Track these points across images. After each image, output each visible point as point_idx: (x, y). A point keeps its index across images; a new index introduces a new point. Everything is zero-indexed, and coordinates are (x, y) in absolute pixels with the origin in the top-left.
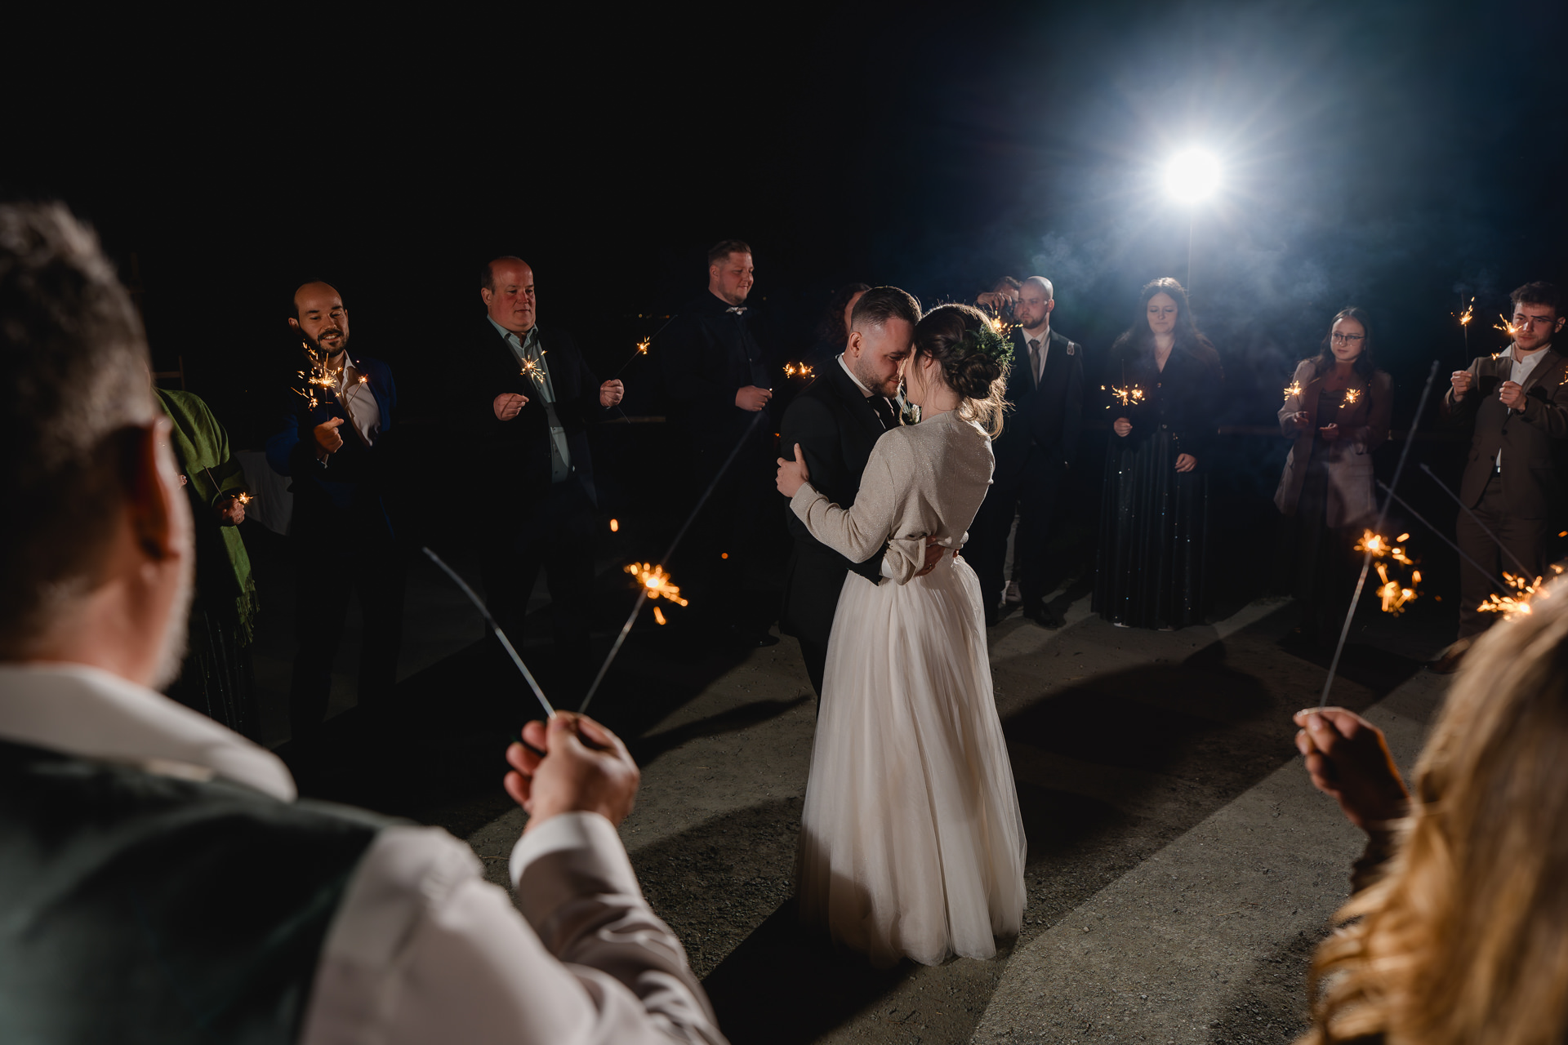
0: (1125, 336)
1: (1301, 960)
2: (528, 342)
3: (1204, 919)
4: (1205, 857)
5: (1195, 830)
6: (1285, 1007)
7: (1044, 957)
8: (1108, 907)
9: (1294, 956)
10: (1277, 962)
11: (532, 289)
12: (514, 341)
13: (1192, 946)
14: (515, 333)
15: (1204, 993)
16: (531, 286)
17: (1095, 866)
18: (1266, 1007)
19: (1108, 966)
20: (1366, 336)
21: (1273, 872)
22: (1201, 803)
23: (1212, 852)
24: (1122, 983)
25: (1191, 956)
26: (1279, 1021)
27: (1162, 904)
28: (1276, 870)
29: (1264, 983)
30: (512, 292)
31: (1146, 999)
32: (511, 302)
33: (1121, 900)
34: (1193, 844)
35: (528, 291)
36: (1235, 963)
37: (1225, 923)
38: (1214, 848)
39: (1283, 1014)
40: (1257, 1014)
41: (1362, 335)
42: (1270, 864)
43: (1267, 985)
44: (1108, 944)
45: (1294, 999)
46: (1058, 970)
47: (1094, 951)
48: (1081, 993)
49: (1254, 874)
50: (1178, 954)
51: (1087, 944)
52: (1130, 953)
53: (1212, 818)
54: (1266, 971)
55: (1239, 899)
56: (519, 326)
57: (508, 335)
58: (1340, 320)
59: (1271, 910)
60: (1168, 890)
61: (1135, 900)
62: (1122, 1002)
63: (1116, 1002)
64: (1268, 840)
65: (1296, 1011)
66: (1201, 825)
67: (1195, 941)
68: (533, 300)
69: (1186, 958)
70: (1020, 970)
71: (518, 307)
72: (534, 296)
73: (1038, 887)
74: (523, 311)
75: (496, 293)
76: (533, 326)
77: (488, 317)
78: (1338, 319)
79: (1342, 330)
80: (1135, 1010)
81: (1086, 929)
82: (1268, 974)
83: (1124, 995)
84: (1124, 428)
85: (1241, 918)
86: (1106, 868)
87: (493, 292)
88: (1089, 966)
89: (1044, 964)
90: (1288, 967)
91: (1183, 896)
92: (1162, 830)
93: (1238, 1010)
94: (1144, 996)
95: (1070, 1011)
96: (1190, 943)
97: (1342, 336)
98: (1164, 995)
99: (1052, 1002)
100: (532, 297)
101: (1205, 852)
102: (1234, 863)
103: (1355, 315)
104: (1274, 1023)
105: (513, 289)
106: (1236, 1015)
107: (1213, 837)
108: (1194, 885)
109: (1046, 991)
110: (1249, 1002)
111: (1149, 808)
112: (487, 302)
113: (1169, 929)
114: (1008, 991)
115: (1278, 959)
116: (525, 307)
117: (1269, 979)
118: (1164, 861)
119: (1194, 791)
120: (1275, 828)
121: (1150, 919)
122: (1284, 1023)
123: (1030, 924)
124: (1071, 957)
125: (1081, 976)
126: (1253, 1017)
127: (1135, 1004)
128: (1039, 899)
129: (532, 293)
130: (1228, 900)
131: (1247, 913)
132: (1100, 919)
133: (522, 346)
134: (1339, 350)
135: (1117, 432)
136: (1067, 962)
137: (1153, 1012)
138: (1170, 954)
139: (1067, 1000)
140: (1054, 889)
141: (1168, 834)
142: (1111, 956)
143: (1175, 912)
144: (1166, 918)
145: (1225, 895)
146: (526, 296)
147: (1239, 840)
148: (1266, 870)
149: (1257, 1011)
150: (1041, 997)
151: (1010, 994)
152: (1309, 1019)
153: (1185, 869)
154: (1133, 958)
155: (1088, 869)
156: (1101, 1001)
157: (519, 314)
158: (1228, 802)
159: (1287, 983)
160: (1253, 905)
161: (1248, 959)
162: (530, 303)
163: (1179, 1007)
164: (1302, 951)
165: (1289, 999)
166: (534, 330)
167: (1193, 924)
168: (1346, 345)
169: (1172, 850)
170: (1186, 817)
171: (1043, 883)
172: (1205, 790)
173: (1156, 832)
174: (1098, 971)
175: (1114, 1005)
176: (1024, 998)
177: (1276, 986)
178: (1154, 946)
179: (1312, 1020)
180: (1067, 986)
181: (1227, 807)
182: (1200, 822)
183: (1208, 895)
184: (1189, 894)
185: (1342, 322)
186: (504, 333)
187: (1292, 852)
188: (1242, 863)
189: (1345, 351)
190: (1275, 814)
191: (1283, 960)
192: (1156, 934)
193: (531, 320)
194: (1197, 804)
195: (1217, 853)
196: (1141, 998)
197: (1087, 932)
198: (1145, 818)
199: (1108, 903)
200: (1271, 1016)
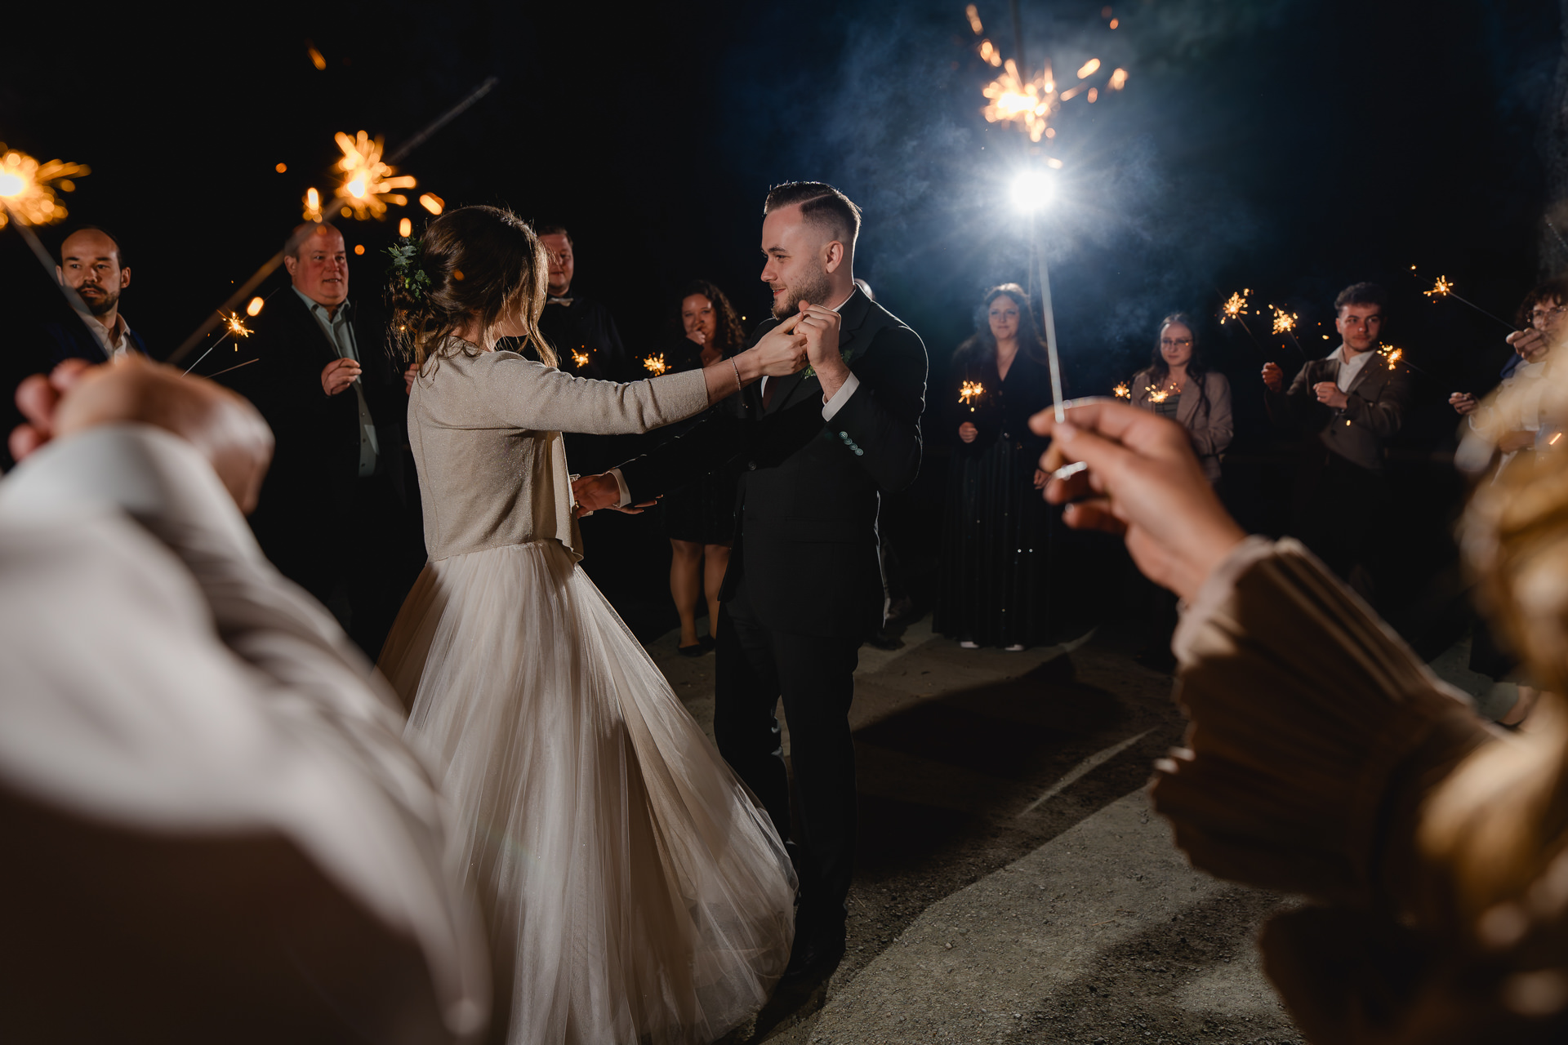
0: (967, 344)
1: (1187, 968)
2: (338, 318)
3: (1077, 930)
4: (1073, 866)
5: (1060, 838)
6: (1175, 1020)
7: (902, 978)
8: (972, 922)
9: (1179, 965)
10: (1161, 971)
11: (344, 255)
12: (322, 314)
13: (1067, 958)
14: (324, 306)
15: (1084, 1009)
16: (342, 252)
17: (955, 880)
18: (1154, 1020)
19: (975, 984)
20: (1194, 340)
21: (1147, 878)
22: (1065, 812)
23: (1080, 861)
24: (992, 1002)
25: (1067, 969)
26: (1170, 1036)
27: (1031, 915)
28: (1150, 876)
29: (1149, 995)
30: (321, 258)
31: (1020, 1019)
32: (319, 270)
33: (985, 914)
34: (1058, 852)
35: (338, 258)
36: (1116, 975)
37: (1101, 932)
38: (1082, 856)
39: (1174, 1027)
40: (1145, 1029)
41: (1190, 338)
42: (1143, 870)
43: (1153, 997)
44: (974, 961)
45: (1184, 1010)
46: (919, 991)
47: (959, 969)
48: (947, 1015)
49: (1127, 881)
50: (1052, 968)
51: (951, 961)
52: (998, 969)
53: (1077, 827)
54: (1151, 982)
55: (1113, 907)
56: (327, 297)
57: (315, 307)
58: (1167, 326)
59: (1149, 917)
60: (1036, 901)
61: (1000, 913)
62: (993, 1023)
63: (986, 1024)
64: (1139, 846)
65: (1187, 1023)
66: (1066, 833)
67: (1070, 953)
68: (346, 270)
69: (1061, 972)
70: (876, 993)
71: (327, 276)
72: (346, 265)
73: (892, 904)
74: (333, 280)
75: (301, 261)
76: (344, 301)
77: (293, 287)
78: (1165, 324)
79: (1169, 336)
80: (1008, 1031)
81: (949, 945)
82: (1152, 984)
83: (995, 1015)
84: (969, 434)
85: (1118, 926)
86: (967, 880)
87: (298, 260)
88: (954, 985)
89: (902, 986)
90: (1174, 976)
91: (1053, 907)
92: (1025, 840)
93: (1123, 1025)
94: (1018, 1015)
95: (934, 1035)
96: (1064, 955)
97: (1171, 342)
98: (1040, 1013)
99: (914, 1028)
100: (343, 265)
101: (1072, 860)
102: (1105, 871)
103: (1180, 320)
104: (1164, 1038)
105: (321, 255)
106: (1122, 1031)
107: (1080, 845)
108: (1064, 895)
109: (905, 1015)
110: (1135, 1016)
111: (1010, 818)
112: (291, 272)
113: (1040, 941)
114: (863, 1018)
115: (1163, 968)
116: (335, 275)
117: (1154, 989)
118: (1030, 871)
119: (1056, 800)
120: (1145, 835)
121: (1019, 932)
122: (1176, 1037)
123: (885, 942)
124: (933, 976)
125: (945, 997)
126: (1140, 1032)
127: (1008, 1025)
128: (895, 915)
129: (343, 261)
130: (1102, 909)
131: (1124, 921)
132: (962, 934)
133: (331, 321)
134: (1170, 356)
135: (963, 437)
136: (929, 982)
137: (1028, 1032)
138: (1043, 968)
139: (931, 1023)
140: (910, 904)
141: (1029, 843)
142: (978, 974)
143: (1046, 923)
144: (1036, 930)
145: (1098, 904)
146: (336, 264)
147: (1108, 847)
148: (1139, 876)
149: (1144, 1025)
150: (901, 1022)
151: (865, 1020)
152: (1202, 1031)
153: (1053, 879)
154: (1002, 974)
155: (947, 883)
156: (969, 1022)
157: (328, 285)
158: (1094, 811)
159: (1174, 994)
160: (1129, 912)
161: (1129, 969)
162: (341, 272)
163: (1059, 1026)
164: (1188, 958)
165: (1179, 1011)
166: (346, 306)
167: (1067, 935)
168: (1176, 350)
169: (1038, 860)
170: (1050, 827)
171: (899, 899)
172: (1068, 799)
173: (1019, 843)
174: (965, 991)
175: (984, 1027)
176: (881, 1024)
177: (1162, 998)
178: (1025, 960)
179: (1206, 1033)
180: (930, 1007)
181: (1093, 816)
182: (1065, 830)
183: (1080, 904)
184: (1059, 904)
185: (1169, 328)
186: (310, 304)
187: (1165, 858)
188: (1113, 870)
189: (1175, 357)
190: (1144, 820)
191: (1167, 969)
192: (1026, 947)
193: (343, 291)
194: (1061, 813)
195: (1086, 862)
196: (1015, 1017)
197: (949, 949)
198: (1006, 829)
199: (971, 917)
200: (1160, 1030)
